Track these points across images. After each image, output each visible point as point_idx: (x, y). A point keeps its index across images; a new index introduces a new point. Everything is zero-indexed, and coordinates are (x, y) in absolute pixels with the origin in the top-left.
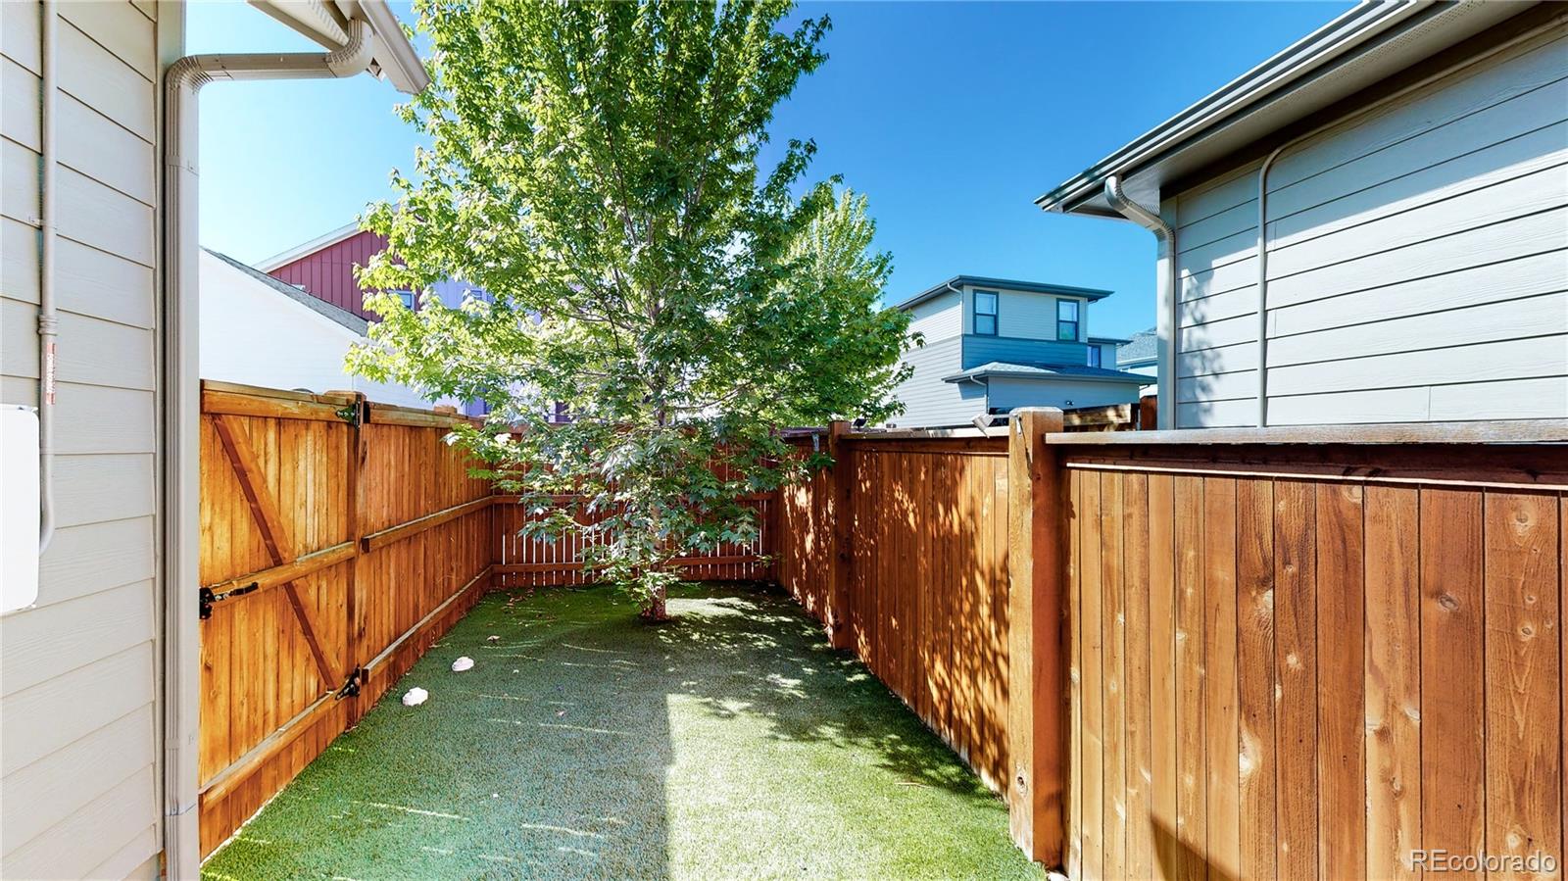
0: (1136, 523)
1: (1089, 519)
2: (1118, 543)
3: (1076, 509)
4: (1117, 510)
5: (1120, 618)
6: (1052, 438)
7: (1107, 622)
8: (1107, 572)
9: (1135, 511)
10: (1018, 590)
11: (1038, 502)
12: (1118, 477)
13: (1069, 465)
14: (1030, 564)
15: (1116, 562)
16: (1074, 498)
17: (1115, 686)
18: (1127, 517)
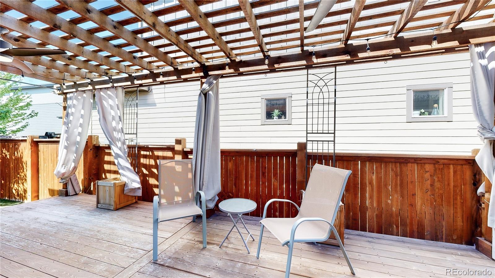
0: (47, 151)
1: (42, 152)
2: (45, 155)
3: (40, 150)
4: (45, 150)
5: (45, 165)
6: (35, 140)
7: (44, 165)
8: (44, 158)
9: (47, 150)
10: (28, 164)
11: (32, 150)
12: (45, 145)
13: (39, 144)
14: (30, 159)
15: (45, 157)
16: (40, 149)
17: (45, 175)
18: (46, 151)
